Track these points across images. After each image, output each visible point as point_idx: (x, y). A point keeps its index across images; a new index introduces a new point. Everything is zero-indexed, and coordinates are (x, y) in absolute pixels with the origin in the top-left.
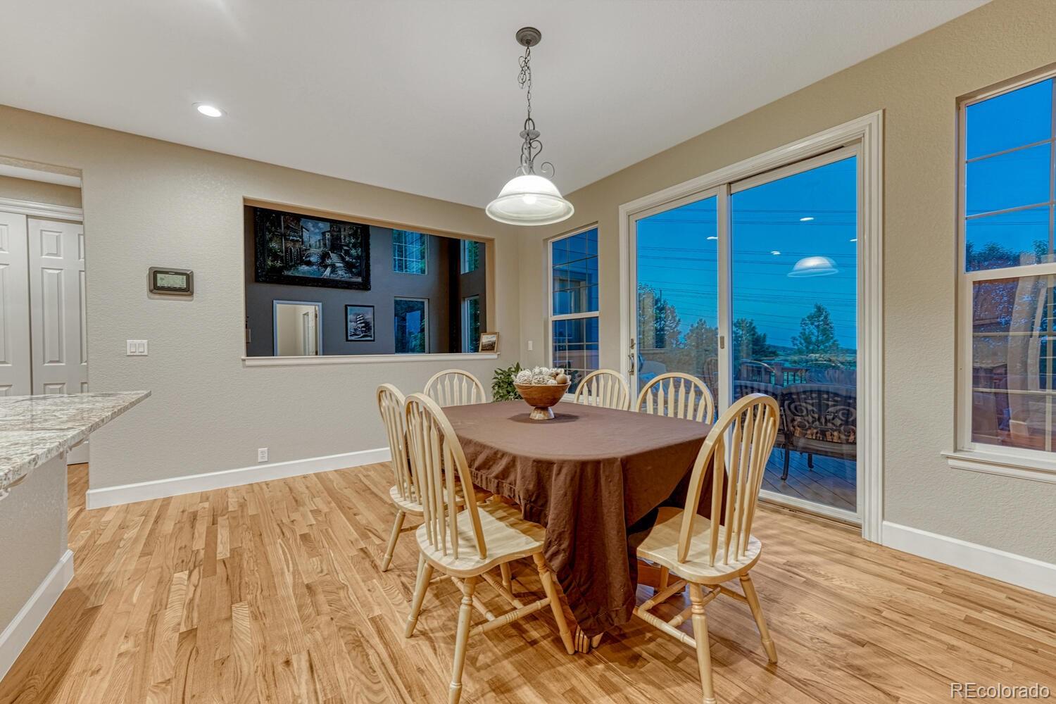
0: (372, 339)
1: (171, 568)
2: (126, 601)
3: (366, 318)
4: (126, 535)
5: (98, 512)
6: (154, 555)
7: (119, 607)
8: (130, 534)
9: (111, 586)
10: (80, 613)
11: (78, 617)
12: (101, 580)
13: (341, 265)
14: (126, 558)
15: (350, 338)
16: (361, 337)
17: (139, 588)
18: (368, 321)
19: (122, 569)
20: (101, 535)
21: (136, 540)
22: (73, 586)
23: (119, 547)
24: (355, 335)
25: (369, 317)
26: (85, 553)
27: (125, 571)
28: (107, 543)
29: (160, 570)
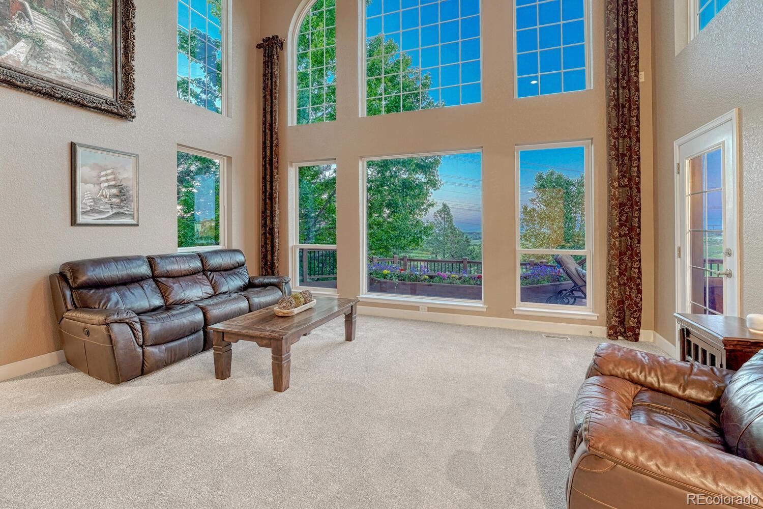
0: (134, 222)
3: (121, 177)
13: (60, 47)
15: (81, 219)
16: (108, 218)
18: (124, 184)
24: (94, 211)
25: (126, 175)
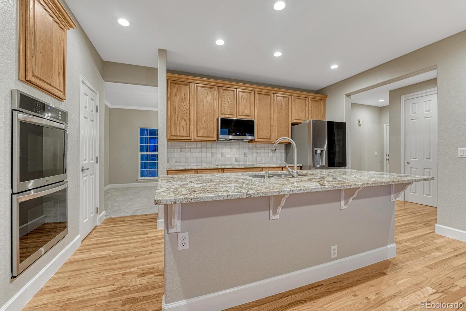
1: (431, 282)
2: (395, 280)
4: (434, 253)
5: (438, 236)
6: (432, 271)
7: (391, 280)
8: (436, 254)
9: (399, 270)
10: (379, 271)
11: (378, 272)
12: (400, 265)
14: (421, 263)
17: (407, 279)
19: (412, 267)
20: (425, 247)
21: (435, 258)
22: (390, 260)
23: (424, 257)
26: (410, 250)
27: (413, 268)
28: (422, 252)
29: (425, 279)
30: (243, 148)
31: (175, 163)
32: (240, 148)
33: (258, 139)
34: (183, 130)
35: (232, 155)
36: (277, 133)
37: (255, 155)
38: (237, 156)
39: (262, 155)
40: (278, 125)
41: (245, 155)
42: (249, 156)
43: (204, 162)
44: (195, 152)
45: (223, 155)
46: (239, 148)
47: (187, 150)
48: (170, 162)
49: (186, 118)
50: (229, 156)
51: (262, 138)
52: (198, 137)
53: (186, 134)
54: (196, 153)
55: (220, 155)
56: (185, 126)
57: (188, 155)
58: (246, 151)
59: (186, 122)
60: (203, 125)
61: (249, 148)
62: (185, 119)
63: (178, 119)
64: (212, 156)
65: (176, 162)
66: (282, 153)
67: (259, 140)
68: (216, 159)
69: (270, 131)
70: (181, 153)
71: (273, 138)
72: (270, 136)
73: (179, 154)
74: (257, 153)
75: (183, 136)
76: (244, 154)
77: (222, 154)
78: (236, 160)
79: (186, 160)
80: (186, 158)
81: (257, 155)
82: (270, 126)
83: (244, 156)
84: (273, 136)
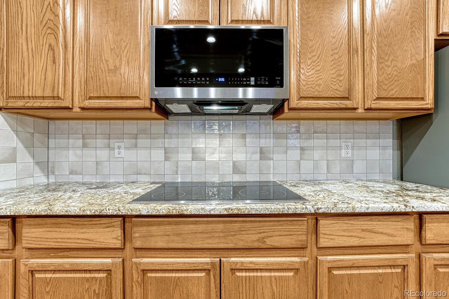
30: (259, 135)
31: (70, 176)
32: (247, 136)
33: (301, 98)
34: (43, 77)
35: (223, 155)
36: (378, 74)
37: (295, 154)
38: (240, 157)
39: (317, 154)
40: (378, 47)
41: (263, 154)
42: (276, 156)
43: (145, 174)
44: (119, 148)
45: (196, 155)
46: (244, 136)
47: (100, 142)
48: (56, 173)
49: (53, 43)
50: (215, 157)
51: (316, 94)
52: (90, 98)
53: (53, 91)
54: (122, 151)
55: (189, 156)
56: (49, 68)
57: (103, 154)
58: (268, 142)
59: (54, 54)
60: (107, 61)
61: (277, 136)
62: (50, 45)
63: (30, 47)
64: (167, 159)
65: (72, 173)
66: (384, 148)
67: (305, 103)
68: (177, 167)
69: (350, 68)
70: (86, 151)
71: (360, 96)
72: (350, 90)
73: (79, 152)
74: (302, 149)
75: (43, 98)
76: (261, 152)
77: (193, 153)
78: (236, 169)
79: (97, 169)
80: (97, 162)
81: (301, 154)
82: (349, 52)
83: (261, 159)
84: (359, 86)
